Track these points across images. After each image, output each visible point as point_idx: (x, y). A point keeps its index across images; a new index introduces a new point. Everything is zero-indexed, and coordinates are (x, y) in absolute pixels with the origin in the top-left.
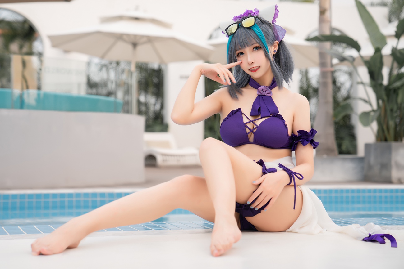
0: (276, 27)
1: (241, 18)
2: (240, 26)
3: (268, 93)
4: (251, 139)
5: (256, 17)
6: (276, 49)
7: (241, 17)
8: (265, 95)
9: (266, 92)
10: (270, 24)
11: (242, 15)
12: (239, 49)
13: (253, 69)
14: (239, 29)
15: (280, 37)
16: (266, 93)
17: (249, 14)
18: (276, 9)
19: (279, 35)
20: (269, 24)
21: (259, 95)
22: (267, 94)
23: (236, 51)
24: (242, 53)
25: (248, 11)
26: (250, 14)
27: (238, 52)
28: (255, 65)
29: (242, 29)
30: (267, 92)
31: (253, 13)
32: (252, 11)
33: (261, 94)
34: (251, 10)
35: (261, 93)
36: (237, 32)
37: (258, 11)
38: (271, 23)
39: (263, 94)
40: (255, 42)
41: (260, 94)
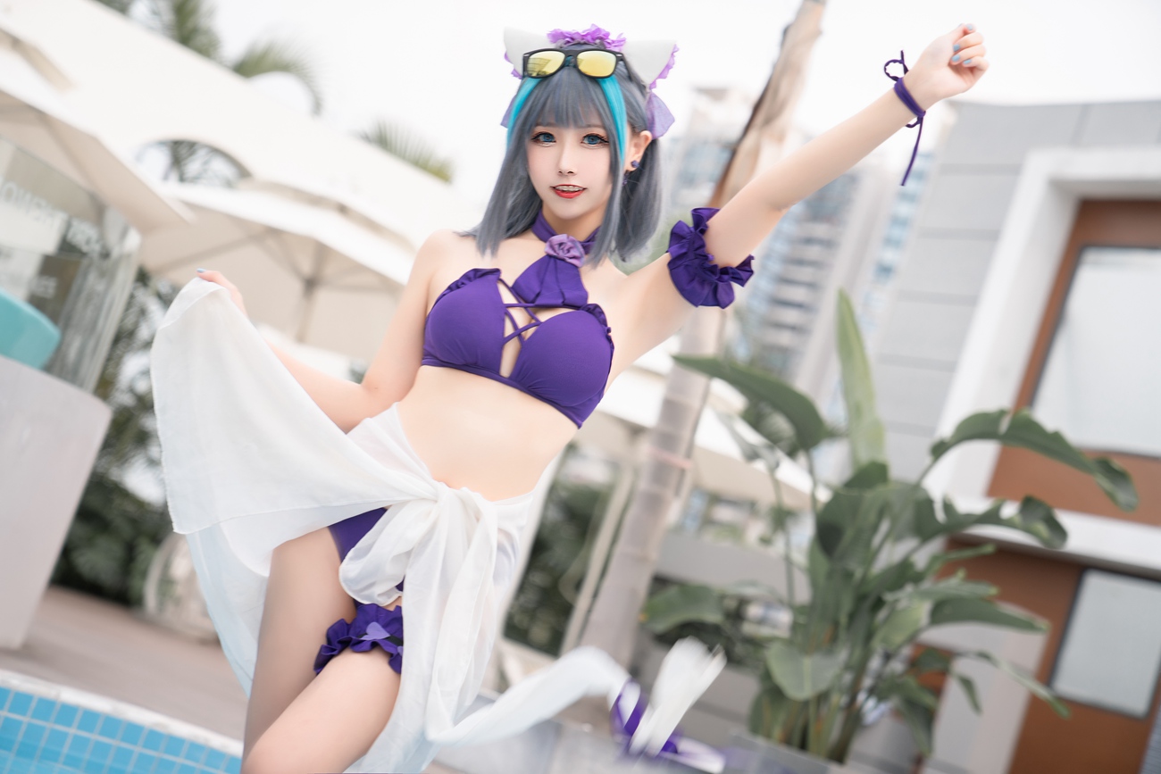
0: (654, 99)
1: (573, 39)
2: (570, 63)
3: (574, 257)
4: (506, 368)
5: (621, 58)
6: (638, 158)
7: (575, 36)
8: (563, 260)
9: (568, 251)
10: (644, 87)
11: (578, 33)
12: (549, 124)
13: (565, 188)
14: (565, 72)
15: (658, 127)
16: (569, 255)
17: (598, 38)
18: (672, 54)
19: (657, 120)
20: (642, 87)
21: (549, 256)
22: (571, 258)
23: (537, 125)
24: (549, 137)
25: (598, 30)
26: (601, 38)
27: (540, 129)
28: (574, 181)
29: (575, 75)
30: (573, 253)
31: (609, 41)
32: (607, 35)
33: (555, 254)
34: (607, 30)
35: (555, 251)
36: (556, 78)
37: (624, 40)
38: (648, 86)
39: (561, 254)
40: (596, 121)
41: (552, 253)
